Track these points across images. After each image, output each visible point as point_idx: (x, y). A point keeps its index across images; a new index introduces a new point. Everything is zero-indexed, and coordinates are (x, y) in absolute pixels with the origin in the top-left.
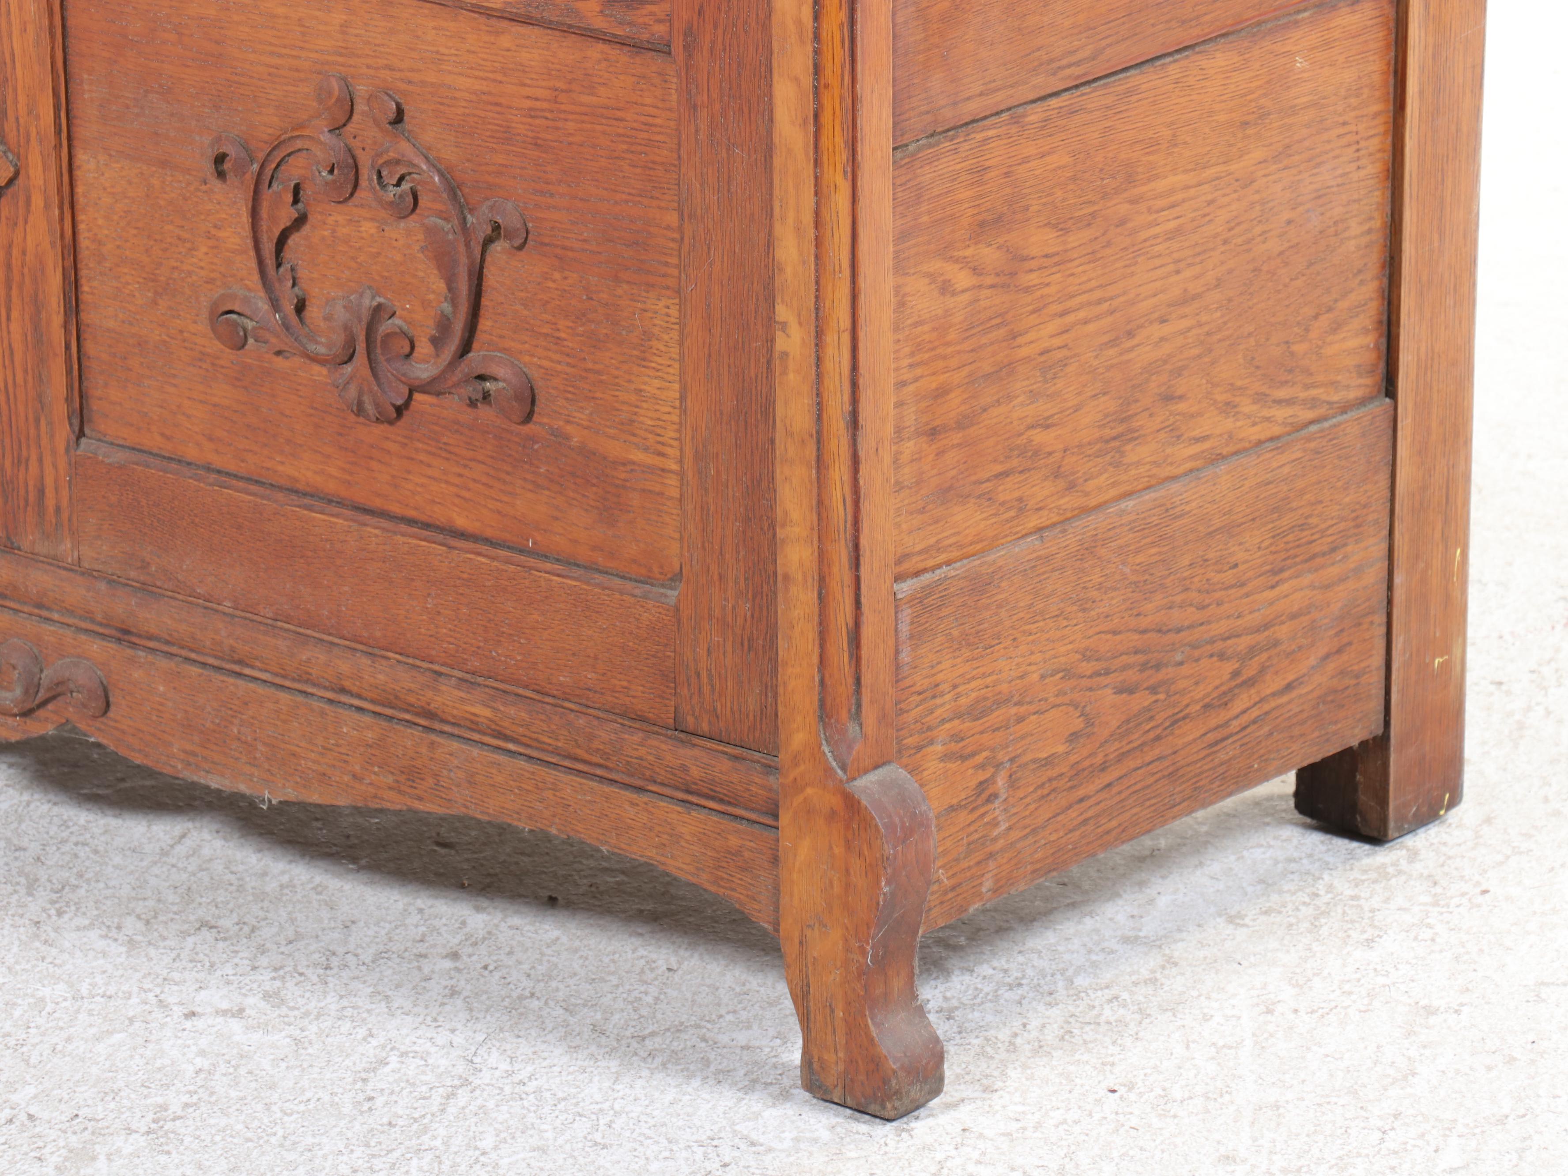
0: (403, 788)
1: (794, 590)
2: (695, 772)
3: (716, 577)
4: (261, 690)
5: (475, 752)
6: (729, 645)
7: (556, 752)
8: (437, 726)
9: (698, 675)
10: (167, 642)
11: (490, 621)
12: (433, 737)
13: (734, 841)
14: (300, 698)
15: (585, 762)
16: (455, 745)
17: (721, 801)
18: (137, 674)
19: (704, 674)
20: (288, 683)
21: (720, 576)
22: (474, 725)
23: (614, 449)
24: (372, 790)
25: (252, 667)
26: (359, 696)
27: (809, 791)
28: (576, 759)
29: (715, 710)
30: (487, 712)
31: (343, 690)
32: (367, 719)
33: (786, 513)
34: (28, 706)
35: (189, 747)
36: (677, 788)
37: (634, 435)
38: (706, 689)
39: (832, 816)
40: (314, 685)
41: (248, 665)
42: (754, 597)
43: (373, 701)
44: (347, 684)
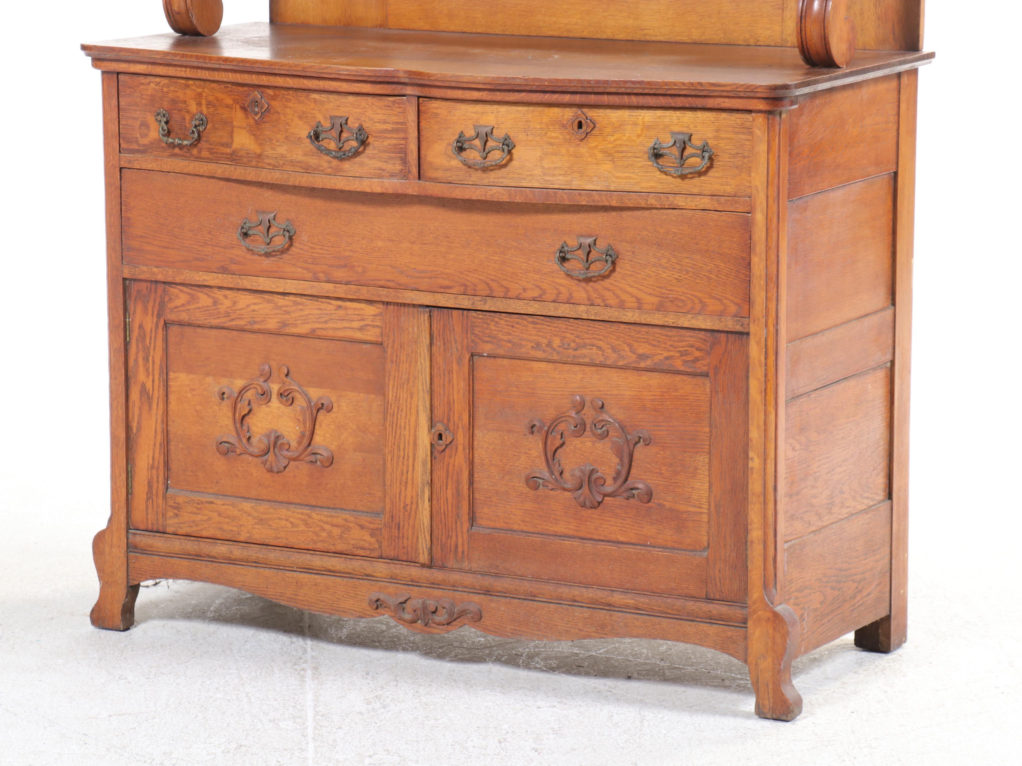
0: (599, 631)
1: (754, 546)
2: (714, 612)
3: (723, 546)
4: (542, 604)
5: (628, 615)
6: (727, 568)
7: (659, 611)
8: (613, 609)
9: (715, 579)
10: (504, 593)
11: (634, 570)
12: (611, 612)
13: (729, 634)
14: (558, 605)
15: (672, 614)
16: (620, 614)
17: (724, 621)
18: (493, 605)
19: (718, 580)
20: (553, 601)
21: (724, 545)
22: (627, 606)
23: (683, 508)
24: (587, 633)
25: (539, 597)
26: (581, 602)
27: (760, 613)
28: (667, 613)
29: (721, 590)
30: (633, 602)
31: (575, 601)
32: (585, 609)
33: (752, 520)
34: (450, 621)
35: (513, 627)
36: (706, 618)
37: (690, 502)
38: (718, 584)
39: (768, 620)
40: (563, 600)
41: (537, 597)
42: (737, 551)
43: (587, 603)
44: (577, 598)
